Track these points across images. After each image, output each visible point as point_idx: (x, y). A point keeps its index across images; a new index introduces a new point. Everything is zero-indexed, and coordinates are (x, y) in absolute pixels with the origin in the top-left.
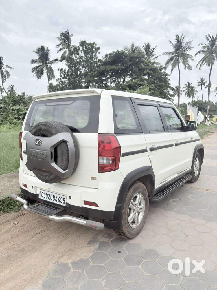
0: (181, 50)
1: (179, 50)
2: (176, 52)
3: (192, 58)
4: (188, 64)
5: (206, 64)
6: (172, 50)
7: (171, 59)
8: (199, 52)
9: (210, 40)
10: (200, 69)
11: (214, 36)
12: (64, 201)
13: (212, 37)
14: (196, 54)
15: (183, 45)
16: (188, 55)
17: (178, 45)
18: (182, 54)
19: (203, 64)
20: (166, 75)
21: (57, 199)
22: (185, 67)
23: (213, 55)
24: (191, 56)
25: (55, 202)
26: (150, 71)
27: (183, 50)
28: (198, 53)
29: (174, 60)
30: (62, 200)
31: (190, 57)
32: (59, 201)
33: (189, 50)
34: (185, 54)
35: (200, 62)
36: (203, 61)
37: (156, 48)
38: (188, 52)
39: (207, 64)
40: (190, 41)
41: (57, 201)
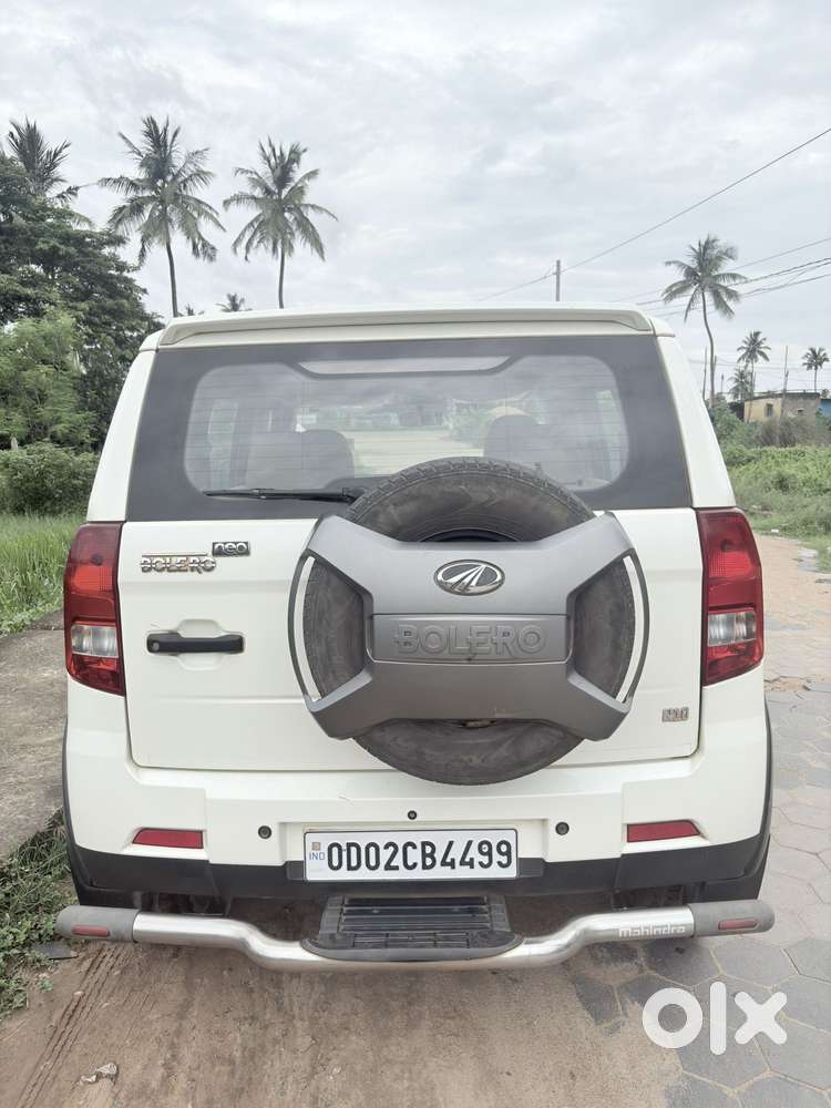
0: (169, 178)
1: (164, 179)
2: (151, 183)
3: (215, 215)
4: (201, 238)
5: (266, 248)
6: (136, 173)
7: (136, 208)
8: (238, 199)
9: (273, 160)
10: (246, 258)
11: (283, 147)
12: (508, 854)
13: (278, 153)
14: (226, 203)
15: (178, 160)
16: (199, 202)
17: (157, 156)
18: (176, 194)
19: (255, 242)
20: (122, 267)
21: (456, 854)
22: (195, 246)
23: (285, 218)
24: (210, 208)
25: (440, 873)
26: (62, 247)
27: (180, 180)
28: (232, 199)
29: (147, 214)
30: (489, 854)
31: (207, 213)
32: (471, 864)
33: (199, 184)
34: (189, 198)
35: (243, 234)
36: (255, 233)
37: (64, 152)
38: (198, 191)
39: (270, 247)
40: (200, 149)
41: (452, 864)
